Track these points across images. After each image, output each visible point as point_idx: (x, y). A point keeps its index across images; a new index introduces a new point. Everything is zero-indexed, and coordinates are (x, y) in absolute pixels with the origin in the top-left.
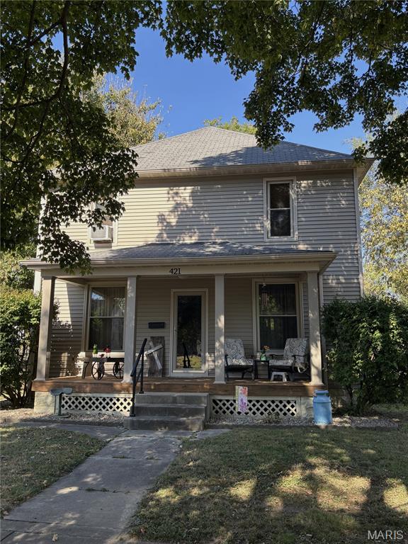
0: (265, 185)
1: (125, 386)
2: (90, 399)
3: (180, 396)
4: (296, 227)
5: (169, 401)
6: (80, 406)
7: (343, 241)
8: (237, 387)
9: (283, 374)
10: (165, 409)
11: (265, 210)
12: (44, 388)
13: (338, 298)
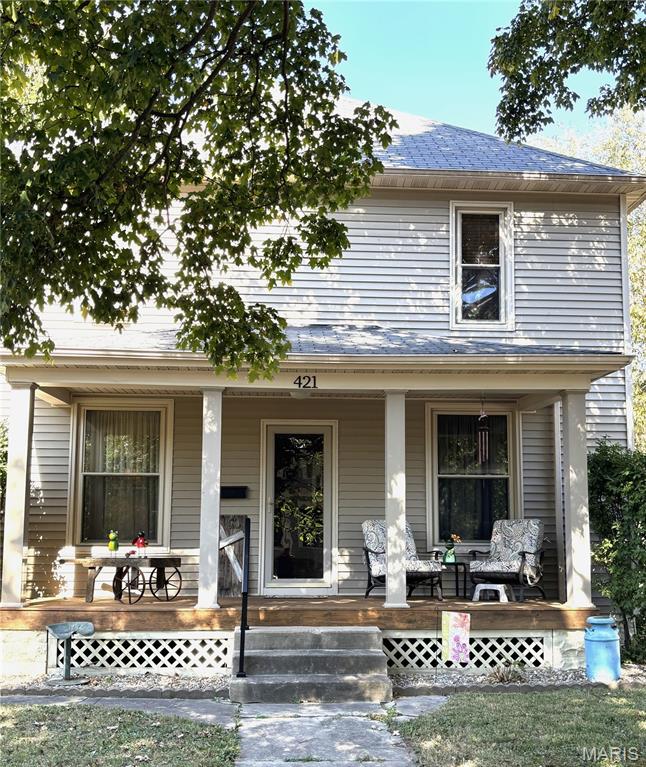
0: (452, 215)
1: (203, 615)
2: (126, 645)
3: (328, 634)
4: (511, 304)
5: (306, 643)
6: (102, 660)
7: (598, 336)
8: (445, 615)
9: (500, 588)
10: (307, 660)
11: (452, 266)
12: (20, 624)
13: (608, 444)
